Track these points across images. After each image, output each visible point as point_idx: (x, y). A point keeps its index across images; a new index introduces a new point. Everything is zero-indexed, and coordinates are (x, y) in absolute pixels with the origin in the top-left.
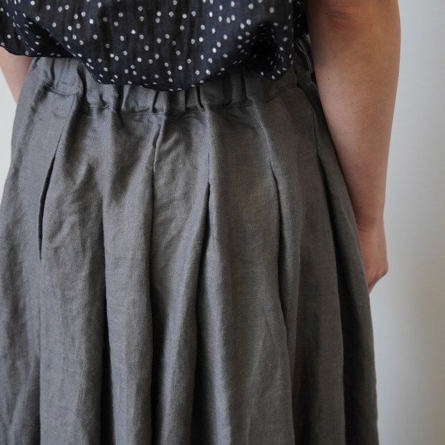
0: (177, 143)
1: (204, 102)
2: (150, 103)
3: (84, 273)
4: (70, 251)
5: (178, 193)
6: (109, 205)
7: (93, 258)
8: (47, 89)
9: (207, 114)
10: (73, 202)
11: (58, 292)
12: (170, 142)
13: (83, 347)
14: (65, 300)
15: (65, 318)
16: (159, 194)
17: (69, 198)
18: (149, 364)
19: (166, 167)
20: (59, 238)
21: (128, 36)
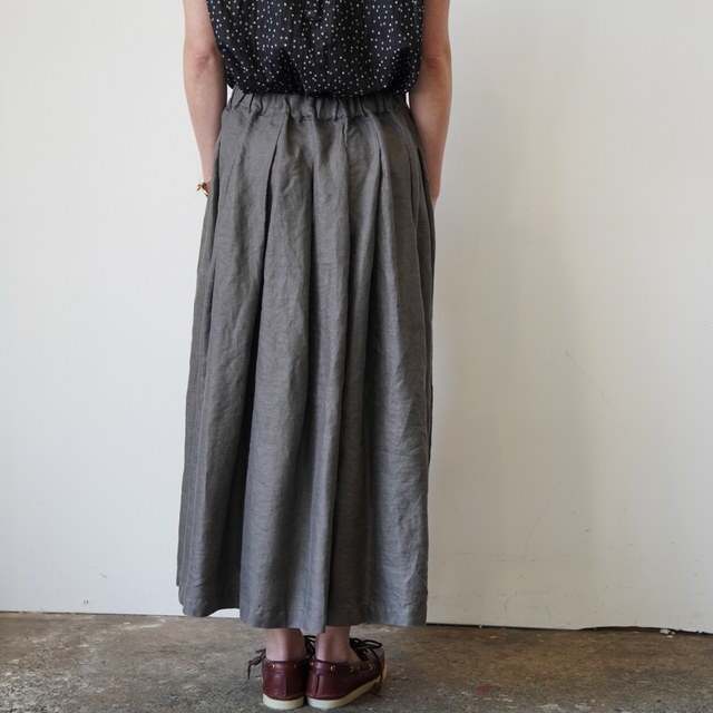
0: (355, 132)
1: (367, 111)
2: (334, 114)
3: (302, 211)
4: (294, 197)
5: (362, 157)
6: (320, 167)
7: (307, 202)
8: (258, 114)
9: (371, 116)
10: (296, 168)
11: (286, 224)
12: (352, 131)
13: (302, 257)
14: (291, 228)
15: (290, 240)
16: (351, 158)
17: (293, 166)
18: (347, 275)
19: (352, 144)
20: (287, 190)
21: (338, 60)
